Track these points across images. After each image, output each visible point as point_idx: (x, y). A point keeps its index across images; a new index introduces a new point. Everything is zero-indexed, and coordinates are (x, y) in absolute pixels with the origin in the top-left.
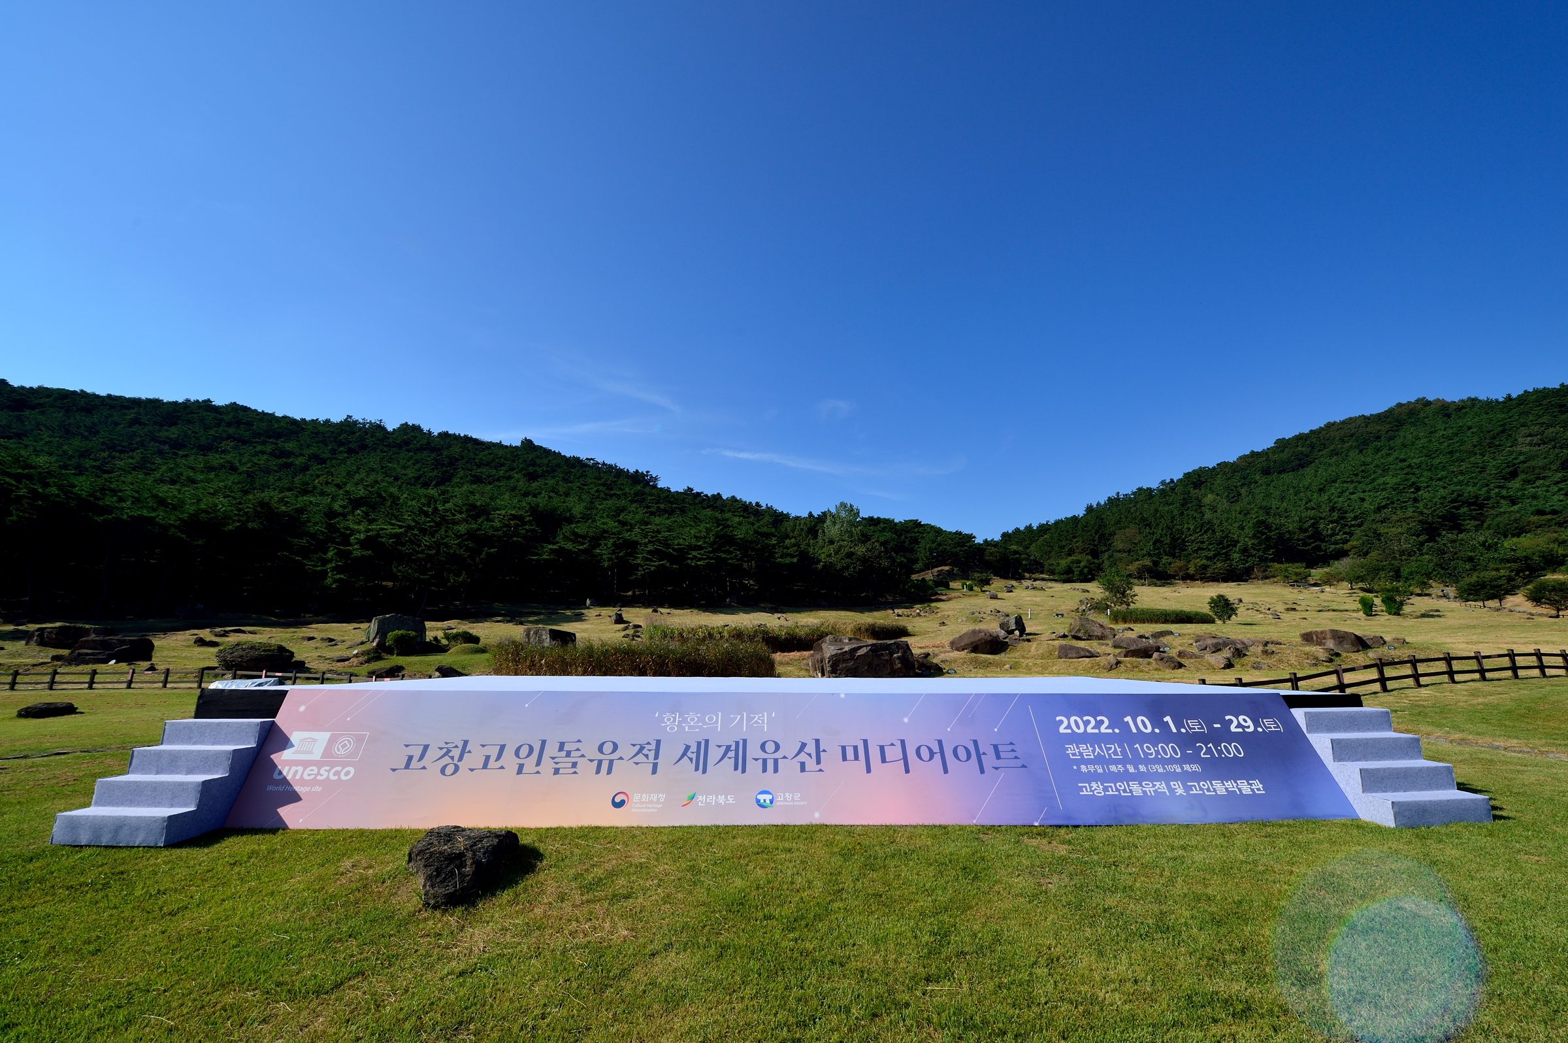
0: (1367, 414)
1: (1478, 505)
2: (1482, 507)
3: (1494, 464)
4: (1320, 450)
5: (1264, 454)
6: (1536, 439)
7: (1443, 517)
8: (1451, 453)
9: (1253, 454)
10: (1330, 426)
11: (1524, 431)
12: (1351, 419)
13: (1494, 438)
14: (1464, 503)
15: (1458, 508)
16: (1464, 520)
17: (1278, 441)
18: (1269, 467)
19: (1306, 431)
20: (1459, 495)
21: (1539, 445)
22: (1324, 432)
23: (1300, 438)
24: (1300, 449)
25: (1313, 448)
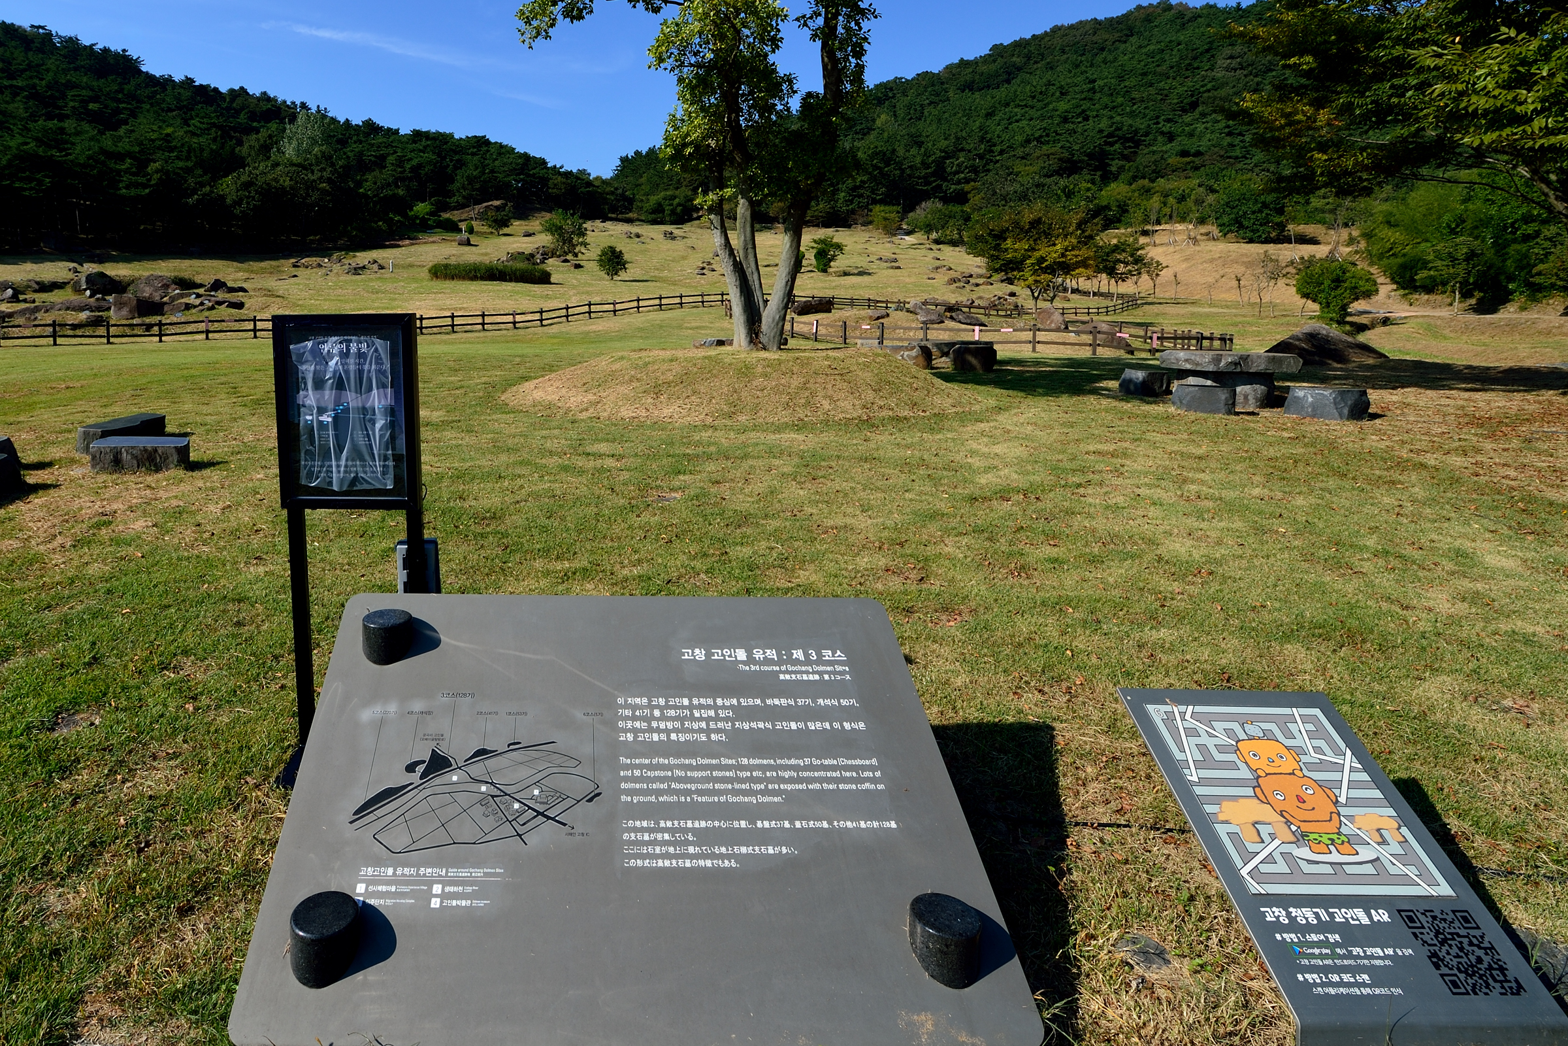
0: (1101, 17)
1: (1134, 141)
2: (1137, 144)
3: (1180, 88)
4: (1036, 62)
5: (975, 63)
6: (1234, 63)
7: (1090, 156)
8: (1144, 74)
9: (963, 63)
10: (1056, 30)
11: (1228, 51)
12: (1081, 22)
13: (1195, 58)
14: (1120, 138)
15: (1112, 145)
16: (1113, 159)
17: (995, 48)
18: (973, 82)
19: (1028, 36)
20: (1118, 129)
21: (1235, 70)
22: (1047, 39)
23: (1019, 45)
24: (1014, 59)
25: (1029, 59)
